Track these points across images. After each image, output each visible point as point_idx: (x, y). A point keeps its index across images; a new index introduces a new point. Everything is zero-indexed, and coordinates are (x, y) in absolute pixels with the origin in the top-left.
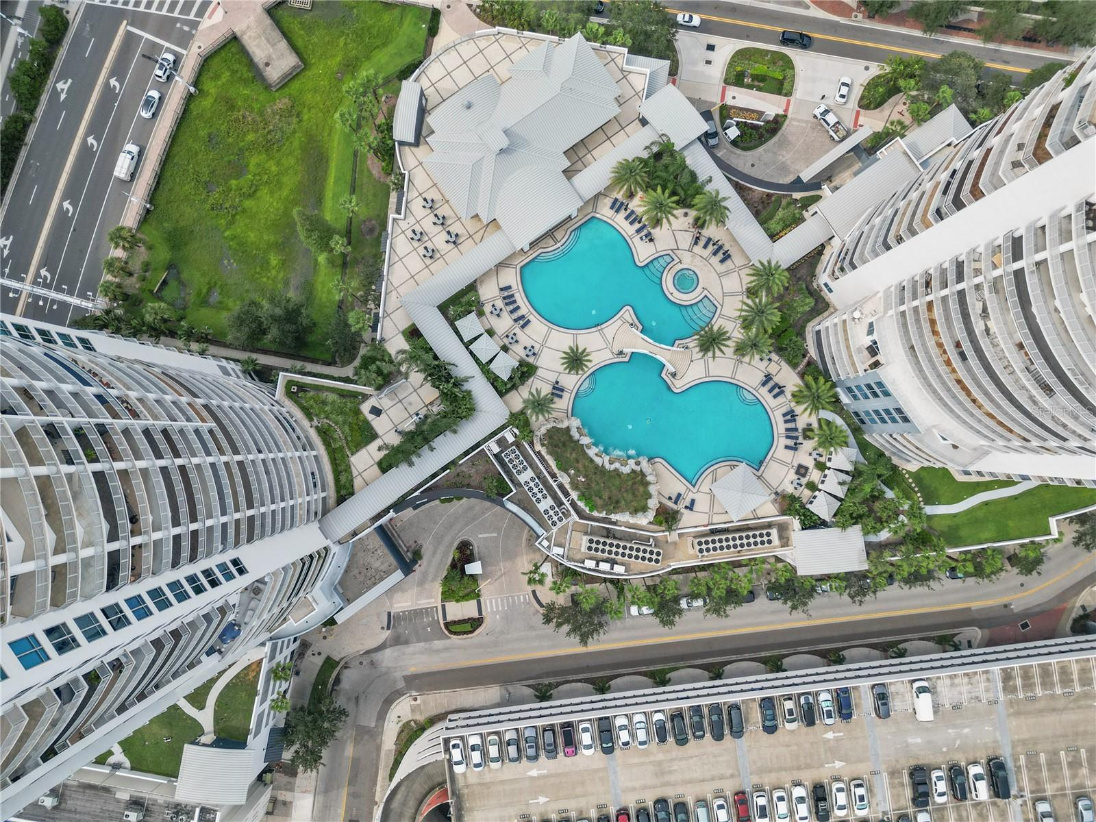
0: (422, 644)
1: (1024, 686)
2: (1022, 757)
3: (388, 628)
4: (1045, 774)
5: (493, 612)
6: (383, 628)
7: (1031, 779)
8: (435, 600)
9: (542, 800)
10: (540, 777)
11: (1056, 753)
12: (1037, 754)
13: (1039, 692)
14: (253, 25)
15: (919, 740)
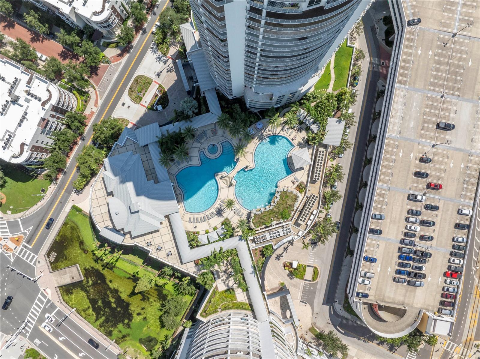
0: (317, 293)
1: (405, 77)
2: (430, 87)
3: (306, 304)
4: (438, 82)
5: (314, 262)
6: (305, 306)
7: (438, 87)
8: (302, 283)
9: (389, 269)
10: (381, 268)
11: (432, 75)
12: (431, 82)
13: (409, 73)
14: (56, 278)
15: (413, 123)
